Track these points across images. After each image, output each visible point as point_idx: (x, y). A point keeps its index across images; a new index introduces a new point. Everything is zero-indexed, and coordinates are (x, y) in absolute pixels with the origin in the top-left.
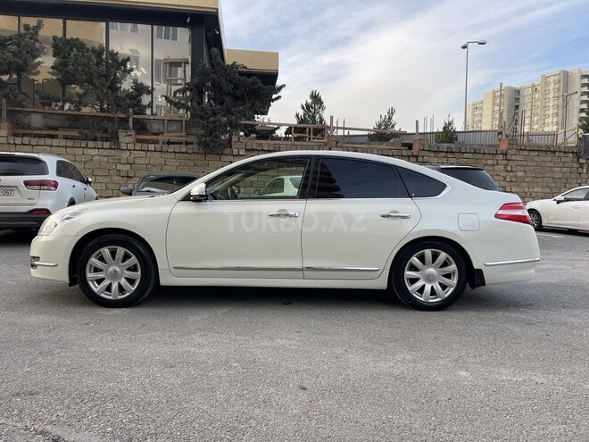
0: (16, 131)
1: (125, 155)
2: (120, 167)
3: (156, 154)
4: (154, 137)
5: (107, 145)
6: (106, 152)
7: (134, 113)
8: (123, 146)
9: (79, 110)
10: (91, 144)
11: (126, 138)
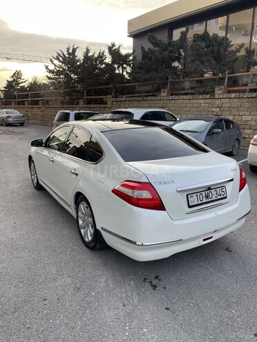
0: (173, 93)
1: (218, 102)
2: (214, 109)
3: (236, 100)
4: (243, 88)
5: (208, 96)
6: (208, 101)
7: (229, 74)
8: (217, 96)
9: (203, 76)
10: (201, 97)
11: (218, 92)
